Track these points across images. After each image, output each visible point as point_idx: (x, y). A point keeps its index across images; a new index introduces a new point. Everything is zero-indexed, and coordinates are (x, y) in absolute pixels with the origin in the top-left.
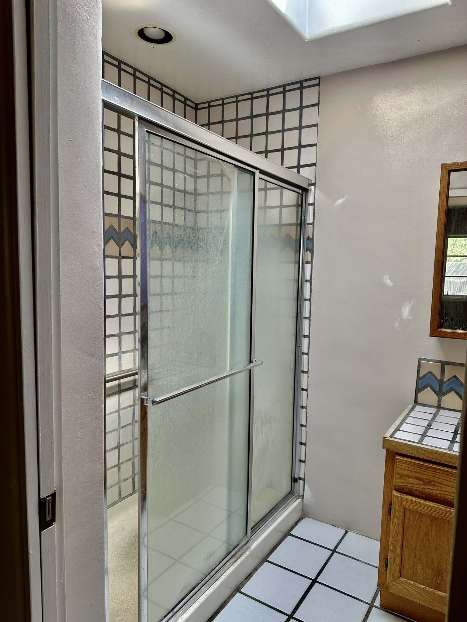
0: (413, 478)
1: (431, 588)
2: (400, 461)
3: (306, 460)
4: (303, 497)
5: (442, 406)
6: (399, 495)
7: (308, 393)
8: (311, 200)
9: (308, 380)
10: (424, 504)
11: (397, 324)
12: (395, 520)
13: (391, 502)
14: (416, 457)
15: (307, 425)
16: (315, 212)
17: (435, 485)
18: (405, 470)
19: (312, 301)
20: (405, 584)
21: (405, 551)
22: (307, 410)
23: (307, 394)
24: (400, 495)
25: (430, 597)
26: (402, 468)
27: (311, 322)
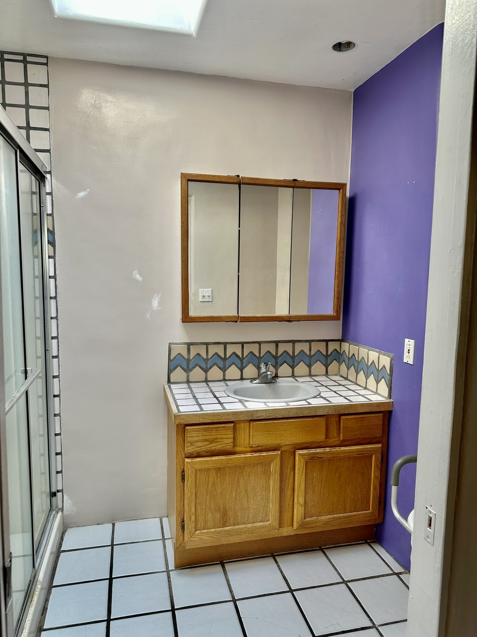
0: (201, 442)
1: (220, 528)
2: (190, 430)
3: (63, 470)
4: (62, 509)
5: (190, 381)
6: (190, 461)
7: (61, 398)
8: (48, 190)
9: (60, 385)
10: (211, 460)
11: (148, 316)
12: (189, 484)
13: (184, 469)
14: (202, 423)
15: (61, 433)
16: (53, 202)
17: (218, 441)
18: (194, 437)
19: (58, 299)
20: (200, 535)
21: (199, 507)
22: (60, 417)
23: (60, 400)
24: (192, 460)
25: (219, 536)
26: (192, 436)
27: (58, 322)
